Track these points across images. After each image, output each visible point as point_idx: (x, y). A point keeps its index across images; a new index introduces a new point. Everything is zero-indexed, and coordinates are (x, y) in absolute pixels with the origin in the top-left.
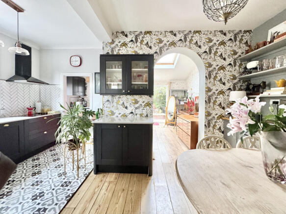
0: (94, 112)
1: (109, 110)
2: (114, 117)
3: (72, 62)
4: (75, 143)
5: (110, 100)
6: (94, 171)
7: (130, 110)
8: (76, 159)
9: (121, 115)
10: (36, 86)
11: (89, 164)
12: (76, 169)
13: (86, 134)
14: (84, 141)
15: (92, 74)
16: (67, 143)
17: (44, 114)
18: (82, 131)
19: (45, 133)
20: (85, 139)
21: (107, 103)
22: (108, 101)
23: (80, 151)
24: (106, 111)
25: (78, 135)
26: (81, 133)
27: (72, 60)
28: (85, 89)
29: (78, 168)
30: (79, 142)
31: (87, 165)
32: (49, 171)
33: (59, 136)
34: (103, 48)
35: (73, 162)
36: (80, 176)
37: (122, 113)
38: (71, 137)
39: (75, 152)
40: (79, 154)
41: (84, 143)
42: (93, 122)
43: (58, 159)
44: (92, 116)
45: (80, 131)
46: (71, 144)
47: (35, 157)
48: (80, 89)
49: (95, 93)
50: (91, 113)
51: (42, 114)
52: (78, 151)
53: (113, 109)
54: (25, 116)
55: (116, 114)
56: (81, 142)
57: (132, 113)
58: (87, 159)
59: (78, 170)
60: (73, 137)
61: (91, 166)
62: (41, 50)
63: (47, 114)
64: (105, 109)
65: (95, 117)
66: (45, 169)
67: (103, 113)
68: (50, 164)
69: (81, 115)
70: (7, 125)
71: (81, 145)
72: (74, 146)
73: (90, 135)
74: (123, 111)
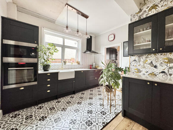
0: (123, 69)
1: (136, 68)
2: (140, 74)
3: (109, 39)
4: (109, 87)
5: (137, 60)
6: (122, 113)
7: (160, 69)
8: (110, 98)
9: (148, 73)
10: (93, 55)
11: (118, 106)
12: (109, 105)
13: (117, 84)
14: (115, 88)
15: (122, 43)
16: (105, 86)
17: (96, 68)
18: (114, 81)
19: (96, 78)
20: (116, 87)
21: (134, 62)
22: (135, 60)
23: (112, 94)
24: (133, 69)
25: (111, 83)
26: (113, 82)
27: (109, 38)
28: (116, 55)
29: (111, 105)
30: (112, 88)
31: (117, 106)
32: (96, 100)
33: (100, 81)
34: (131, 19)
35: (108, 100)
36: (112, 112)
37: (150, 72)
38: (107, 83)
39: (109, 93)
40: (112, 96)
41: (115, 90)
42: (121, 76)
43: (101, 95)
44: (121, 72)
45: (113, 80)
46: (107, 88)
47: (92, 89)
48: (114, 56)
49: (124, 56)
50: (121, 69)
51: (95, 68)
52: (111, 93)
53: (139, 68)
54: (89, 69)
55: (143, 72)
56: (113, 88)
57: (163, 72)
58: (117, 101)
59: (111, 107)
60: (108, 83)
61: (120, 109)
62: (95, 37)
63: (97, 68)
64: (131, 67)
65: (123, 72)
66: (94, 97)
67: (130, 70)
68: (97, 96)
69: (114, 70)
70: (82, 72)
71: (113, 90)
72: (109, 90)
73: (119, 85)
74: (152, 70)
